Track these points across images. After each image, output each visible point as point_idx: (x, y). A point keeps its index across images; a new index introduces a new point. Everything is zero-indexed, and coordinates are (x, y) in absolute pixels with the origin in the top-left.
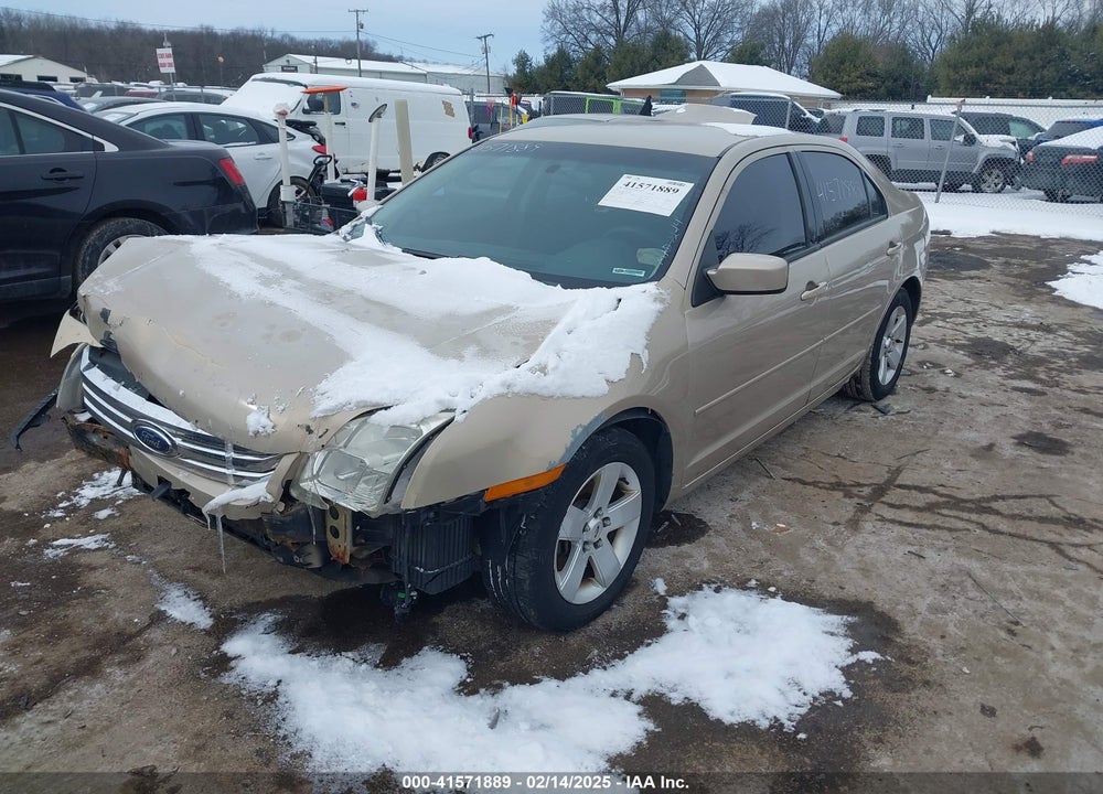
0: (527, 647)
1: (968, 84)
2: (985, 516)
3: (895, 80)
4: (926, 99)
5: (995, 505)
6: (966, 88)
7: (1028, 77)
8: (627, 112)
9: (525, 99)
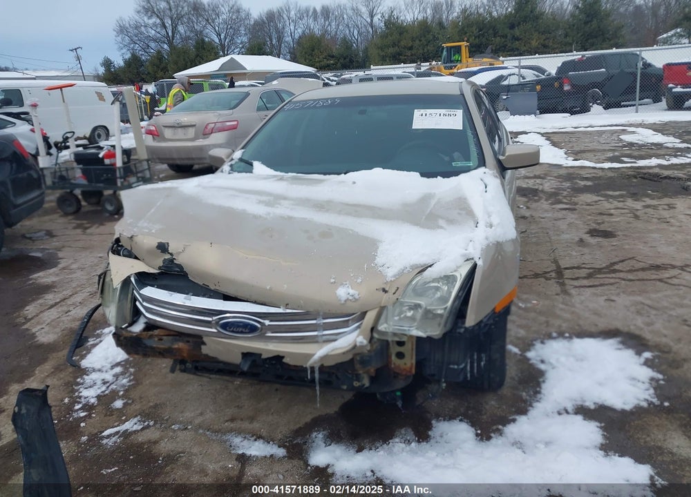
0: (487, 404)
1: (390, 57)
2: (617, 274)
3: (345, 59)
4: (370, 67)
5: (616, 267)
6: (390, 60)
7: (421, 51)
8: (213, 89)
9: (145, 87)
